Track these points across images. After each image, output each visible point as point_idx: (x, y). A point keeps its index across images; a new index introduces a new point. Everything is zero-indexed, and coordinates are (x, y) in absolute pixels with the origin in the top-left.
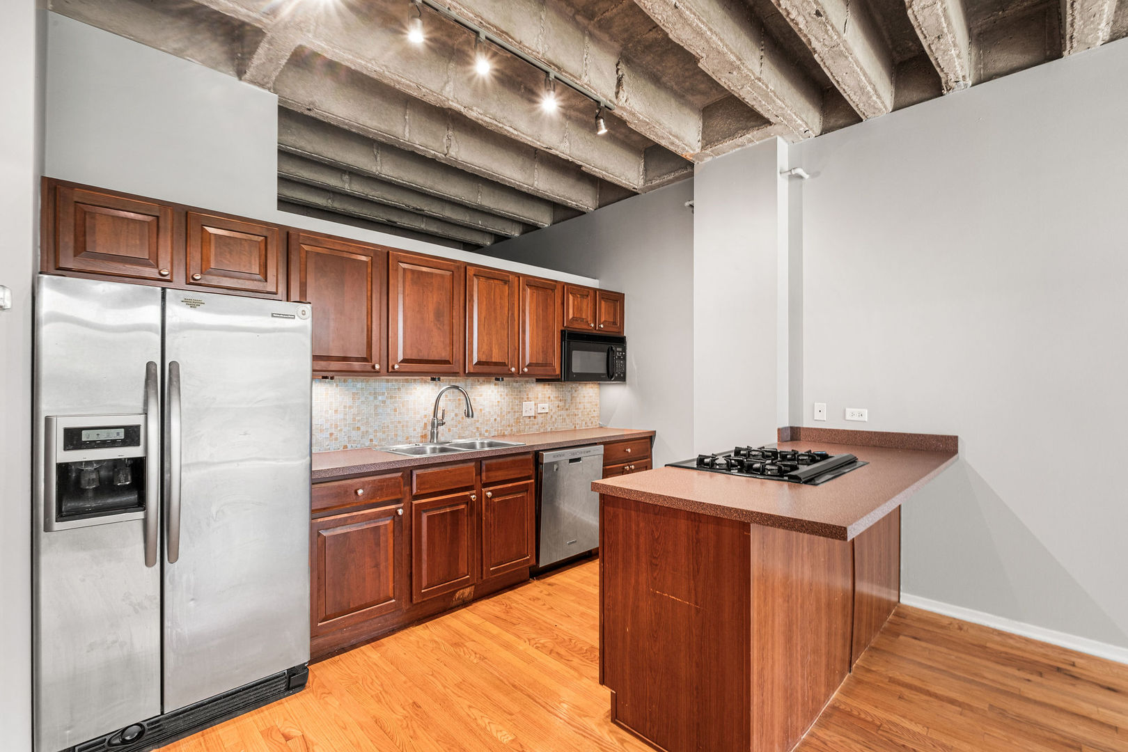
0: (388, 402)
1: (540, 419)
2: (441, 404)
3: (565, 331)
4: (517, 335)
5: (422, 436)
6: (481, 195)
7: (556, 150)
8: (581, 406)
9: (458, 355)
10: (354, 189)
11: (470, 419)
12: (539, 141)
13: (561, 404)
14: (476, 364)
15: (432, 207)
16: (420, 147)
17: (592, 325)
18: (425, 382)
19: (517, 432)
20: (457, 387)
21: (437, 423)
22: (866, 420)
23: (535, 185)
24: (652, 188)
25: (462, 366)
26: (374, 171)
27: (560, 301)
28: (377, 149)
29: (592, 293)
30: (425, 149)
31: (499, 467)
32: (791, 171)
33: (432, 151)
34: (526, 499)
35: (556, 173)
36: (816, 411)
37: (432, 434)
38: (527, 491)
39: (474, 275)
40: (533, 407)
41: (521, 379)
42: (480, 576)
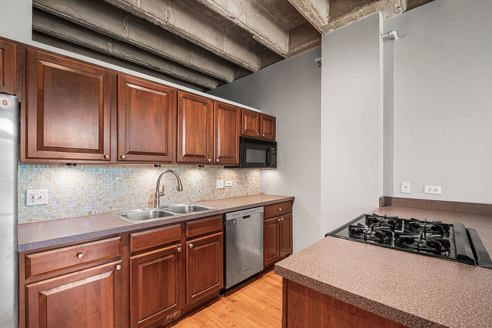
0: (124, 181)
1: (227, 190)
2: (162, 182)
3: (242, 137)
4: (212, 139)
5: (149, 203)
6: (193, 59)
7: (238, 20)
8: (250, 182)
9: (172, 149)
10: (115, 52)
11: (181, 192)
12: (226, 11)
13: (239, 181)
14: (184, 156)
15: (165, 67)
16: (149, 15)
17: (258, 134)
18: (152, 168)
19: (213, 198)
20: (172, 171)
21: (159, 194)
22: (440, 194)
23: (224, 51)
24: (294, 54)
25: (174, 157)
26: (124, 36)
27: (239, 119)
28: (126, 23)
29: (258, 116)
30: (152, 16)
31: (198, 226)
32: (388, 33)
33: (157, 19)
34: (217, 246)
35: (236, 45)
36: (403, 188)
37: (156, 202)
38: (218, 240)
39: (183, 97)
40: (223, 183)
41: (216, 166)
42: (184, 302)
